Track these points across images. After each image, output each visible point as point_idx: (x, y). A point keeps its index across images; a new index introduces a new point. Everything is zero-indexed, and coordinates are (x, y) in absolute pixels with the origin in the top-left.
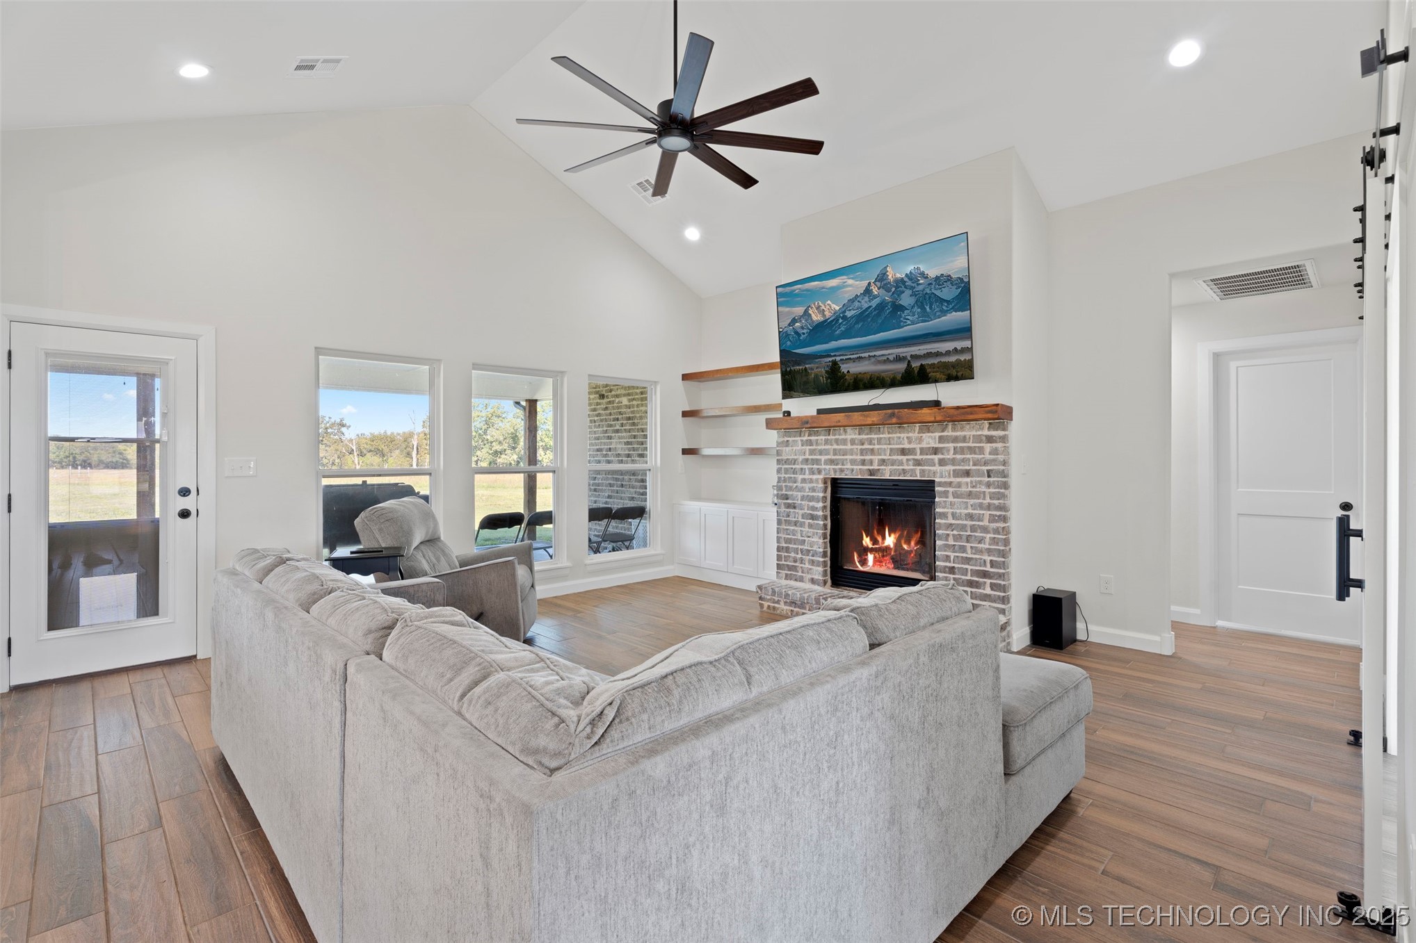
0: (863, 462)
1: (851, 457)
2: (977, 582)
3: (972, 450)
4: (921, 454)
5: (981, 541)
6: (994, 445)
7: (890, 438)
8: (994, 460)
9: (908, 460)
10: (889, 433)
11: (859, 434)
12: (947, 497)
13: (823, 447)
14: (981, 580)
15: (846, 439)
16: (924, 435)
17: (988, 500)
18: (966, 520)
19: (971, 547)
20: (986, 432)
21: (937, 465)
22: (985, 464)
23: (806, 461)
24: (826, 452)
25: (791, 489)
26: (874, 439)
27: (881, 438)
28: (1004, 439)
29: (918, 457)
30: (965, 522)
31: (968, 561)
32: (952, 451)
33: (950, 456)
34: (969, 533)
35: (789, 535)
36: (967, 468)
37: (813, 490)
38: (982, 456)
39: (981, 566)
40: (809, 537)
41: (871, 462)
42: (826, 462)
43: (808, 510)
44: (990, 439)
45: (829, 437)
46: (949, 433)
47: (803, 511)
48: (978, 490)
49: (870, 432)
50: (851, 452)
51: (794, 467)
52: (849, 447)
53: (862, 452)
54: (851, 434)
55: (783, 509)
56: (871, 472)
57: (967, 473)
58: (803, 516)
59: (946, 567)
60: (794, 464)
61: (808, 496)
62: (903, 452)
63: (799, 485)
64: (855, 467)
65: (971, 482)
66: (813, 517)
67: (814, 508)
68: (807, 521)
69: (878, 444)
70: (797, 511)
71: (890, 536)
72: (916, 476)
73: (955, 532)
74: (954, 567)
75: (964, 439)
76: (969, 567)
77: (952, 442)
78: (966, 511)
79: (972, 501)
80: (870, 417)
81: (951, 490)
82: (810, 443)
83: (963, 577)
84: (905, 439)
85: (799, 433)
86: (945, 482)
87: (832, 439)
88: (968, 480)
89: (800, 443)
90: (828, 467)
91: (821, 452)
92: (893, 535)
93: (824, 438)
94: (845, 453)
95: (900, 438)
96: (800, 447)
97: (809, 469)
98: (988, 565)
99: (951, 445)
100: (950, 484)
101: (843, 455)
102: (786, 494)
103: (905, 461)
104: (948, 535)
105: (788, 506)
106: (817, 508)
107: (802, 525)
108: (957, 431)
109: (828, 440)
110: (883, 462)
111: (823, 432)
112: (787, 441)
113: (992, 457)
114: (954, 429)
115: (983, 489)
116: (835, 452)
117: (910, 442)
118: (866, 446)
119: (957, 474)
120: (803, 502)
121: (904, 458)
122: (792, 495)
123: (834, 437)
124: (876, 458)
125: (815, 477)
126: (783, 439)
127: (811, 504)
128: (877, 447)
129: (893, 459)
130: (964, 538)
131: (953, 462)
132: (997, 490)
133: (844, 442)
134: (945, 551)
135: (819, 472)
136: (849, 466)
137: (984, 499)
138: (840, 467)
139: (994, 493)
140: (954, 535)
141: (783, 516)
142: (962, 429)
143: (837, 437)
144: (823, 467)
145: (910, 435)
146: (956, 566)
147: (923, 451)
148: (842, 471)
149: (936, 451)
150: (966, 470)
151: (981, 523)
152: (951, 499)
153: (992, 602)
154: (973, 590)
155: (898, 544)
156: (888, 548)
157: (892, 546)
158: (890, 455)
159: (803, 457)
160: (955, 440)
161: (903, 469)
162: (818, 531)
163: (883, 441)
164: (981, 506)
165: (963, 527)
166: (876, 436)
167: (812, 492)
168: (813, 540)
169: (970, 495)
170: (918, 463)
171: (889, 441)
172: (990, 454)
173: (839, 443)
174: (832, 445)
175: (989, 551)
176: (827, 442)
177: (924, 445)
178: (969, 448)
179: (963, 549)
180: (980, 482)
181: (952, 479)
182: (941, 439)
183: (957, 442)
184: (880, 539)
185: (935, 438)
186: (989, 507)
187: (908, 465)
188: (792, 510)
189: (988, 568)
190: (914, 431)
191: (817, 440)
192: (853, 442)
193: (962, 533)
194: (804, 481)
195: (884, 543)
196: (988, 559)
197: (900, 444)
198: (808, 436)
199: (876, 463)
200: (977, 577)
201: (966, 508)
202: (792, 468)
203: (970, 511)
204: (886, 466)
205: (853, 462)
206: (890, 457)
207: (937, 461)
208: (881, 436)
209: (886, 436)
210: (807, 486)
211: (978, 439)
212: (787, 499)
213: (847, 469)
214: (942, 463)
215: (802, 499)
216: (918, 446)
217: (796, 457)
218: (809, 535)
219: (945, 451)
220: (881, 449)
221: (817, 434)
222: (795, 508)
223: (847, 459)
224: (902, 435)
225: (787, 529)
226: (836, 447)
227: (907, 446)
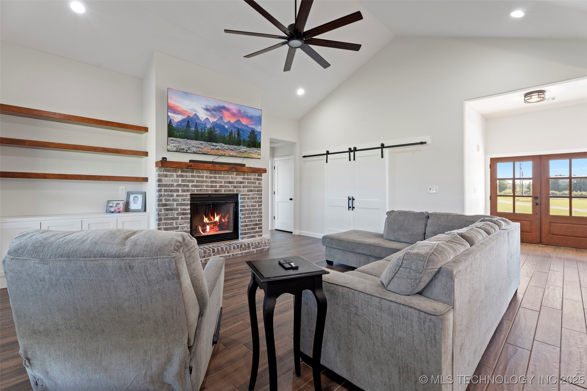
0: (212, 187)
1: (206, 184)
2: (254, 228)
3: (252, 183)
4: (236, 184)
5: (256, 213)
6: (259, 181)
7: (224, 177)
8: (259, 186)
9: (231, 186)
10: (223, 174)
11: (210, 174)
12: (245, 200)
13: (190, 179)
14: (255, 227)
15: (204, 176)
16: (237, 176)
17: (257, 200)
18: (251, 207)
19: (253, 216)
20: (257, 177)
21: (242, 188)
22: (257, 187)
23: (179, 185)
24: (193, 181)
25: (169, 200)
26: (217, 176)
27: (220, 176)
28: (261, 180)
29: (235, 185)
30: (251, 208)
31: (251, 221)
32: (247, 183)
33: (246, 184)
34: (252, 211)
35: (168, 225)
36: (251, 189)
37: (184, 200)
38: (256, 185)
39: (255, 222)
40: (181, 224)
41: (216, 187)
42: (192, 186)
43: (181, 210)
44: (258, 179)
45: (194, 174)
46: (246, 176)
47: (177, 212)
48: (254, 196)
49: (215, 174)
50: (206, 182)
51: (171, 188)
52: (205, 179)
53: (212, 182)
54: (206, 174)
55: (163, 212)
56: (216, 191)
57: (251, 191)
58: (178, 214)
59: (245, 225)
60: (171, 187)
61: (181, 203)
62: (230, 182)
63: (175, 198)
64: (208, 189)
65: (253, 194)
66: (184, 214)
67: (184, 209)
68: (180, 217)
69: (219, 179)
70: (173, 212)
71: (217, 216)
72: (235, 192)
73: (248, 212)
74: (247, 224)
75: (250, 179)
76: (252, 223)
77: (247, 180)
78: (251, 204)
79: (253, 200)
80: (224, 168)
81: (246, 197)
82: (182, 176)
83: (250, 227)
84: (230, 177)
85: (174, 171)
86: (244, 194)
87: (195, 175)
88: (252, 193)
89: (175, 176)
90: (193, 188)
91: (189, 181)
92: (218, 216)
93: (191, 174)
94: (202, 182)
95: (228, 177)
96: (175, 178)
97: (181, 189)
98: (257, 221)
99: (246, 181)
100: (246, 195)
101: (202, 183)
102: (166, 204)
103: (230, 186)
104: (246, 213)
105: (168, 210)
106: (187, 209)
107: (177, 219)
108: (248, 176)
109: (193, 175)
110: (221, 186)
111: (190, 171)
112: (166, 174)
113: (259, 185)
114: (247, 175)
115: (256, 196)
116: (197, 181)
117: (232, 179)
118: (213, 179)
119: (248, 191)
120: (178, 207)
121: (230, 185)
122: (170, 204)
123: (196, 174)
124: (218, 185)
125: (185, 193)
126: (163, 173)
127: (183, 207)
128: (218, 180)
129: (225, 185)
130: (251, 213)
131: (247, 187)
132: (260, 196)
133: (202, 177)
134: (245, 219)
135: (188, 191)
136: (205, 188)
137: (256, 199)
138: (200, 188)
139: (259, 197)
140: (247, 213)
141: (163, 216)
142: (250, 175)
143: (198, 174)
144: (190, 188)
145: (232, 176)
146: (248, 223)
147: (237, 182)
148: (201, 190)
149: (241, 183)
150: (251, 190)
151: (255, 208)
152: (246, 200)
153: (258, 233)
154: (253, 231)
155: (220, 220)
156: (216, 222)
157: (218, 221)
158: (224, 184)
159: (177, 183)
160: (247, 179)
161: (230, 190)
162: (187, 221)
163: (221, 178)
164: (255, 202)
165: (250, 210)
166: (218, 175)
167: (183, 201)
168: (184, 225)
169: (252, 198)
170: (235, 187)
171: (223, 178)
172: (258, 184)
173: (200, 177)
174: (195, 178)
175: (258, 217)
176: (192, 176)
177: (237, 180)
178: (252, 182)
179: (250, 217)
180: (255, 194)
181: (247, 193)
182: (244, 178)
183: (249, 180)
184: (212, 218)
185: (241, 178)
186: (258, 202)
187: (231, 188)
188: (170, 212)
189: (258, 222)
190: (234, 174)
191: (187, 175)
192: (207, 177)
193: (250, 212)
194: (177, 196)
195: (214, 220)
196: (257, 219)
197: (228, 179)
198: (181, 173)
199: (218, 186)
200: (254, 226)
201: (251, 203)
202: (170, 189)
203: (252, 204)
204: (222, 188)
205: (207, 186)
206: (224, 185)
207: (242, 187)
208: (220, 175)
209: (222, 175)
210: (180, 198)
211: (254, 179)
212: (166, 206)
213: (204, 189)
214: (244, 187)
215: (177, 205)
216: (235, 181)
217: (172, 183)
218: (181, 223)
219: (244, 183)
220: (220, 181)
221: (187, 172)
222: (172, 210)
223: (204, 185)
224: (229, 176)
225: (166, 223)
226: (198, 179)
227: (231, 180)
